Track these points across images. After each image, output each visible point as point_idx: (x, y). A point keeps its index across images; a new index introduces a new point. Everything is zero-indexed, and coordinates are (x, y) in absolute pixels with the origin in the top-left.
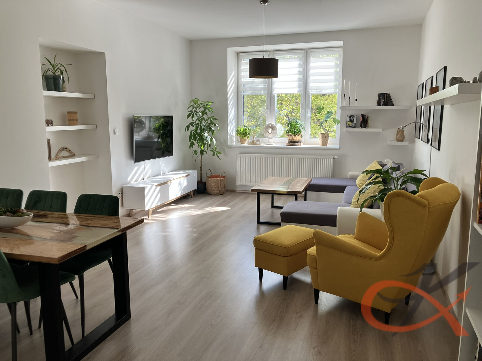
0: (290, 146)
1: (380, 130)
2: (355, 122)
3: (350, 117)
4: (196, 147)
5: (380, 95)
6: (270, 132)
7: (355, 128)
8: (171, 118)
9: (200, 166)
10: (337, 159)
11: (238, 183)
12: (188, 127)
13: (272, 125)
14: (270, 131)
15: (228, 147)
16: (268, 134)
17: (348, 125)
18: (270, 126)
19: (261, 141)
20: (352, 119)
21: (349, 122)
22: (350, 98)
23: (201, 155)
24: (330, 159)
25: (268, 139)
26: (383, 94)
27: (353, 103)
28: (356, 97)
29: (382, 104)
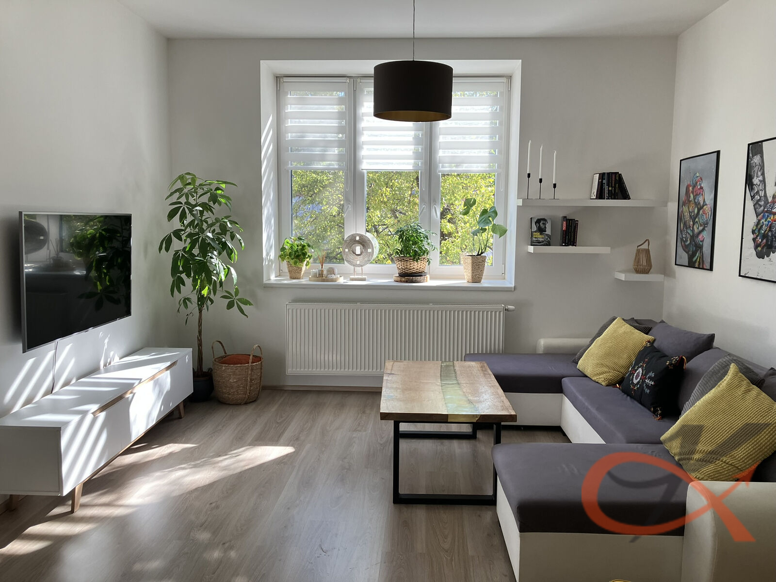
0: (404, 282)
1: (605, 250)
2: (548, 231)
3: (538, 221)
4: (187, 288)
5: (602, 176)
6: (358, 251)
7: (550, 245)
8: (126, 220)
9: (198, 334)
10: (513, 310)
11: (290, 371)
12: (167, 241)
13: (361, 236)
14: (358, 249)
15: (264, 287)
16: (352, 256)
17: (534, 239)
18: (358, 238)
19: (336, 271)
20: (543, 227)
21: (535, 232)
22: (541, 181)
23: (199, 309)
24: (500, 312)
25: (352, 267)
26: (609, 174)
27: (548, 193)
28: (556, 181)
29: (606, 195)
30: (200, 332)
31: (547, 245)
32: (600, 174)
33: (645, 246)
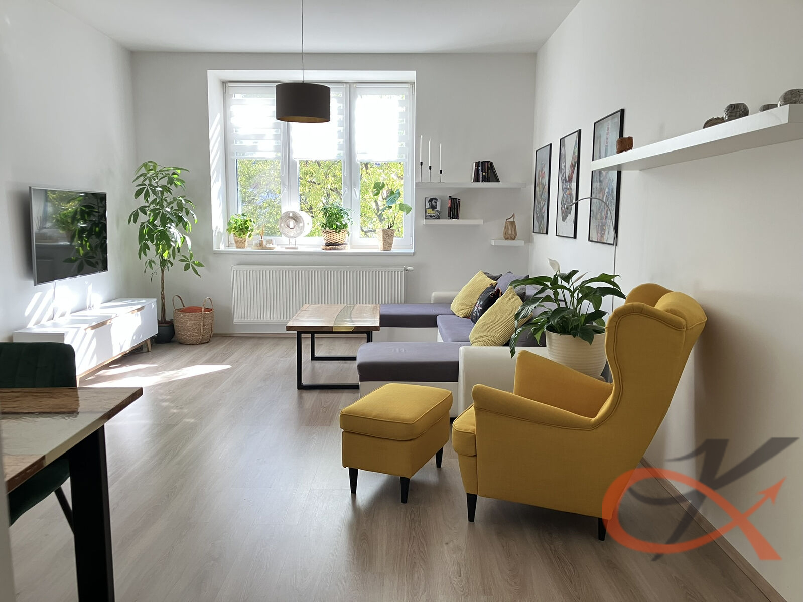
0: (329, 250)
1: (480, 222)
2: (438, 208)
3: (431, 200)
5: (478, 164)
7: (439, 219)
8: (102, 198)
9: (161, 290)
10: (412, 271)
11: (236, 320)
12: (136, 215)
13: (294, 213)
14: (292, 223)
15: (214, 254)
16: (286, 230)
17: (427, 214)
18: (291, 215)
19: (274, 242)
20: (435, 205)
22: (430, 167)
23: (162, 270)
24: (401, 272)
26: (483, 162)
27: (436, 179)
29: (481, 179)
30: (163, 288)
31: (437, 219)
32: (476, 162)
33: (512, 219)
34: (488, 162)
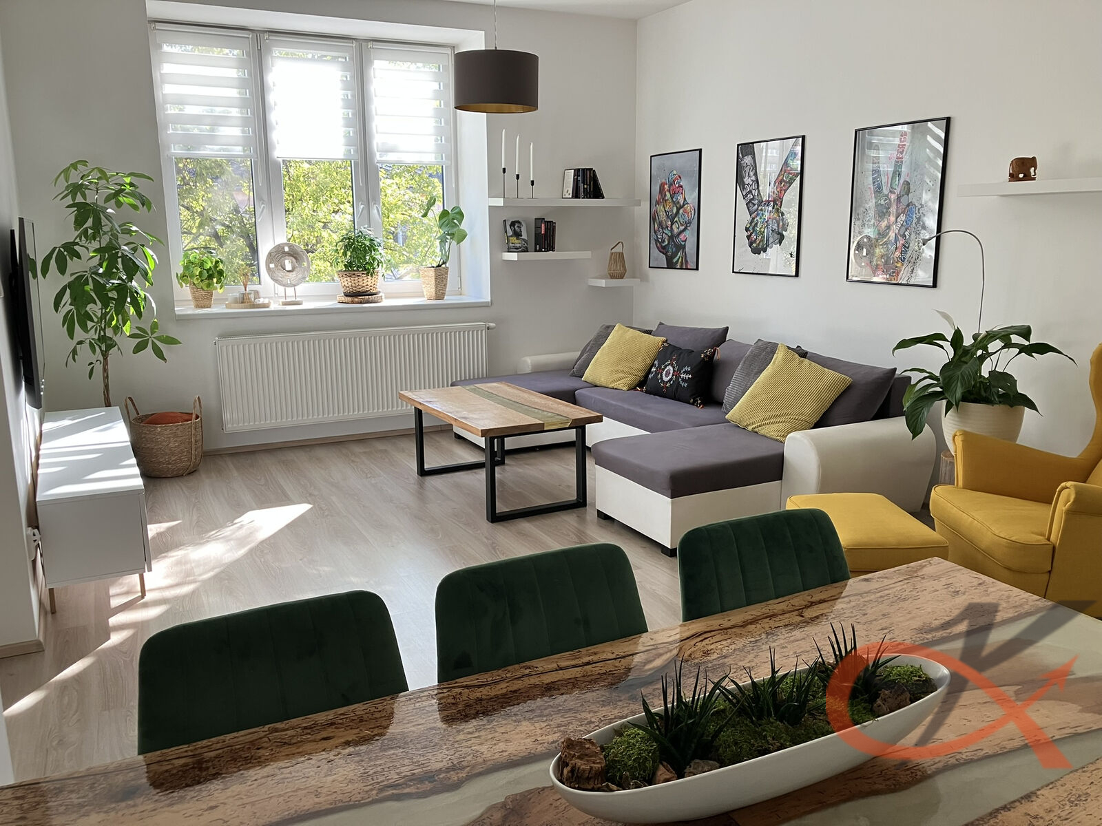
1: (585, 255)
2: (524, 236)
3: (513, 224)
5: (577, 172)
6: (288, 266)
7: (527, 251)
10: (497, 328)
11: (229, 427)
12: (59, 260)
13: (291, 246)
14: (289, 264)
15: (177, 320)
16: (281, 273)
17: (511, 244)
18: (287, 249)
20: (519, 231)
21: (511, 236)
22: (518, 177)
23: (103, 356)
24: (482, 331)
25: (283, 288)
26: (583, 170)
27: (526, 191)
28: (533, 178)
29: (582, 194)
30: (107, 386)
31: (525, 252)
32: (575, 170)
33: (618, 249)
34: (590, 169)
